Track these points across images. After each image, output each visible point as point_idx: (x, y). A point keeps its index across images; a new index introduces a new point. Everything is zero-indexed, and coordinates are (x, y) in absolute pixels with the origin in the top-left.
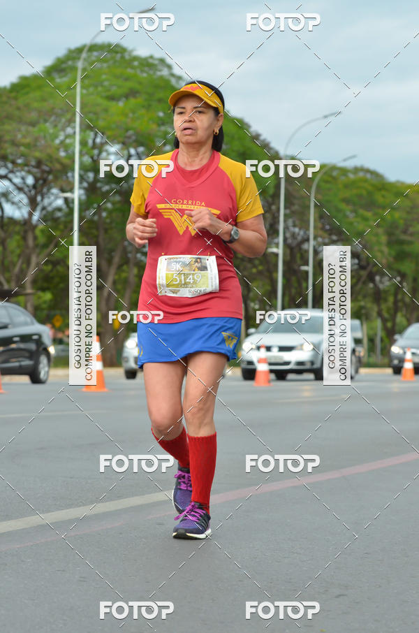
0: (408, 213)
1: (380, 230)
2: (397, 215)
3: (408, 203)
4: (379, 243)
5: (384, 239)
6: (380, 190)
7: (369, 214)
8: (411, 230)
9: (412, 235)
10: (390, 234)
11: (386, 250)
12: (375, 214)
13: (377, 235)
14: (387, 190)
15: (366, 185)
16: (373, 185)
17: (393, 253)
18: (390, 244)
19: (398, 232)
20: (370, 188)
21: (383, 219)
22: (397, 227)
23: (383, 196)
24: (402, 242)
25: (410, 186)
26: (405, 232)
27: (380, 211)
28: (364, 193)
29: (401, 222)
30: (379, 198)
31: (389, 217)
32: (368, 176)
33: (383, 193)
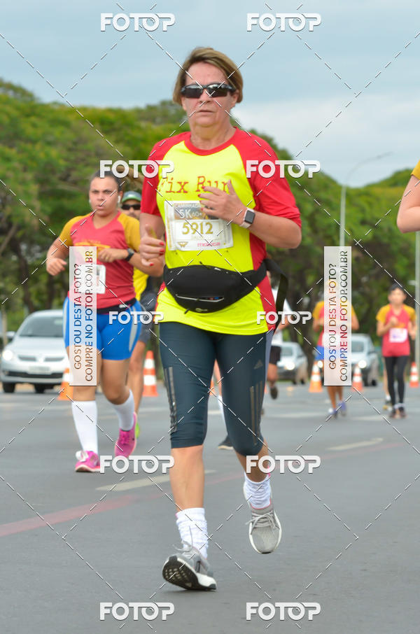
0: (70, 150)
1: (29, 176)
2: (54, 152)
3: (70, 136)
4: (27, 194)
5: (34, 188)
6: (28, 116)
7: (12, 152)
8: (75, 175)
9: (75, 183)
10: (42, 181)
11: (37, 204)
12: (21, 151)
13: (23, 182)
14: (39, 116)
15: (8, 109)
16: (17, 108)
17: (49, 209)
18: (42, 196)
19: (54, 179)
20: (15, 113)
21: (33, 158)
22: (53, 172)
23: (34, 126)
24: (61, 195)
25: (72, 110)
26: (65, 179)
27: (29, 146)
28: (6, 120)
29: (62, 163)
30: (27, 128)
31: (42, 155)
32: (11, 94)
33: (33, 119)
